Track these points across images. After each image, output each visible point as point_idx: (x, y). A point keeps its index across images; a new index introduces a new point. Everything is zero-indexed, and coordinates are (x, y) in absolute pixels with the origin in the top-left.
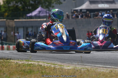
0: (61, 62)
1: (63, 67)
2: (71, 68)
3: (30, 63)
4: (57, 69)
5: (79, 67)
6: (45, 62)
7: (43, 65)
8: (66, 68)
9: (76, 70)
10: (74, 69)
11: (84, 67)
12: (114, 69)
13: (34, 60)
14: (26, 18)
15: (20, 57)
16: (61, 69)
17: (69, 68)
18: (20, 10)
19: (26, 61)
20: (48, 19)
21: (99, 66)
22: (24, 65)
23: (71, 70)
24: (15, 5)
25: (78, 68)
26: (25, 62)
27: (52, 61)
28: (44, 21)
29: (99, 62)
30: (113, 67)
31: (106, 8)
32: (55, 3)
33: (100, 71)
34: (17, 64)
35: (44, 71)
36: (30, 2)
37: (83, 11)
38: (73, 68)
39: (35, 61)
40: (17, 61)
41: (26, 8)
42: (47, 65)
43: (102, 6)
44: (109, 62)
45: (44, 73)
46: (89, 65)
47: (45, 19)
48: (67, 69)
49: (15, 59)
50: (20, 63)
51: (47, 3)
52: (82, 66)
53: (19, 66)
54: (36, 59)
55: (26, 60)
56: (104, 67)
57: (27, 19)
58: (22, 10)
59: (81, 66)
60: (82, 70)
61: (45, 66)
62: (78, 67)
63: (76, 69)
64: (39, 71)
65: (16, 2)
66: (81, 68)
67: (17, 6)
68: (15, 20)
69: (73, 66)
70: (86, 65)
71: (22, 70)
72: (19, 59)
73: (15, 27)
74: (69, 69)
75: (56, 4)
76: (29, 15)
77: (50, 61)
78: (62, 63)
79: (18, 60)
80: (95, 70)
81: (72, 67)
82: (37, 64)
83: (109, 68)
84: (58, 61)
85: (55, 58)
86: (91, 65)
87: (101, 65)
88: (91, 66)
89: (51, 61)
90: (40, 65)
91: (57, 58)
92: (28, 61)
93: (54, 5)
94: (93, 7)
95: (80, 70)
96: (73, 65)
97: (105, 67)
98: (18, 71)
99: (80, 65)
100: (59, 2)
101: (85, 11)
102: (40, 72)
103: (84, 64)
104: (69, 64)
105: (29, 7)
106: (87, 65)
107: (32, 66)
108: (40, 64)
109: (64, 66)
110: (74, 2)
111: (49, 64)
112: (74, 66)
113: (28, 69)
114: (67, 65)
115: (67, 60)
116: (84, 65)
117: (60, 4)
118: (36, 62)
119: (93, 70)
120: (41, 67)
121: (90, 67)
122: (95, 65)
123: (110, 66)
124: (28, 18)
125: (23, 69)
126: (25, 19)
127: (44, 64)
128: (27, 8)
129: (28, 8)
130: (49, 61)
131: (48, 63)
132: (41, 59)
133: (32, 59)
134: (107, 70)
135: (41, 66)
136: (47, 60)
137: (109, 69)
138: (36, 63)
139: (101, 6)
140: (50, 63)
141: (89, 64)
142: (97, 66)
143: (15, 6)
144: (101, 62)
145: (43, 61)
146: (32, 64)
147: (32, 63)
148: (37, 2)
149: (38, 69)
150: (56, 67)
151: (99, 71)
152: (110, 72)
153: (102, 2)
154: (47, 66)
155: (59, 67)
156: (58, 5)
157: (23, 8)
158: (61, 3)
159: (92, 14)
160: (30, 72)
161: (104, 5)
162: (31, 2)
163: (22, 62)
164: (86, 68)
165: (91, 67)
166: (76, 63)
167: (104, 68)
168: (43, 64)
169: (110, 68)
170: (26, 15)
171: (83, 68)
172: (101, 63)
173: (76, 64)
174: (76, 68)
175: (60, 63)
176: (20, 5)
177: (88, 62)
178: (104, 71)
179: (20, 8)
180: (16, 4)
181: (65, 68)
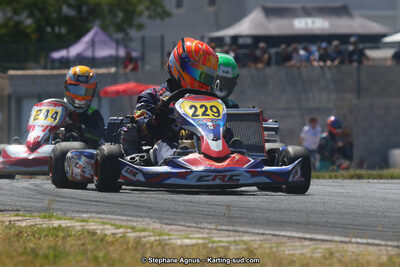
0: (161, 220)
1: (167, 237)
2: (194, 241)
3: (56, 223)
4: (148, 246)
5: (222, 238)
6: (105, 221)
7: (99, 231)
8: (179, 242)
9: (212, 248)
10: (204, 246)
11: (237, 238)
12: (340, 245)
13: (69, 215)
14: (49, 65)
15: (23, 204)
16: (160, 244)
17: (187, 242)
18: (27, 36)
19: (44, 217)
20: (121, 70)
21: (288, 234)
22: (36, 233)
23: (195, 248)
24: (10, 19)
25: (219, 241)
26: (38, 221)
27: (133, 216)
28: (109, 74)
29: (289, 222)
30: (337, 238)
31: (318, 32)
32: (146, 13)
33: (291, 252)
34: (10, 229)
35: (101, 255)
36: (60, 9)
37: (241, 41)
38: (200, 241)
39: (72, 219)
40: (13, 219)
41: (49, 29)
42: (115, 231)
43: (307, 24)
44: (324, 220)
45: (101, 260)
46: (257, 231)
47: (113, 70)
48: (181, 246)
49: (6, 210)
50: (24, 224)
51: (120, 15)
52: (232, 234)
53: (17, 235)
54: (78, 212)
55: (42, 214)
56: (305, 239)
57: (52, 68)
58: (34, 37)
59: (229, 236)
60: (232, 248)
61: (106, 235)
62: (217, 239)
63: (210, 245)
64: (85, 252)
65: (15, 12)
66: (227, 242)
67: (18, 24)
68: (12, 72)
69: (201, 236)
70: (248, 232)
71: (29, 250)
72: (19, 211)
73: (9, 96)
74: (187, 246)
75: (150, 17)
76: (57, 55)
77: (124, 218)
78: (166, 224)
79: (17, 215)
80: (274, 249)
81: (198, 238)
82: (79, 228)
83: (322, 240)
84: (151, 218)
85: (142, 207)
86: (261, 231)
87: (296, 231)
88: (263, 234)
89: (127, 216)
90: (88, 232)
91: (150, 208)
92: (50, 217)
93: (143, 19)
94: (276, 27)
95: (227, 249)
96: (202, 233)
97: (311, 239)
98: (14, 254)
99: (227, 233)
100: (159, 10)
101: (249, 41)
102: (90, 255)
103: (240, 229)
104: (189, 227)
105: (60, 28)
106: (250, 230)
107: (61, 234)
108: (92, 226)
109: (169, 235)
110: (211, 9)
111: (121, 227)
112: (205, 236)
113: (49, 247)
114: (180, 231)
115: (182, 212)
116: (237, 231)
117: (162, 19)
118: (77, 221)
119: (271, 248)
120: (95, 238)
121: (258, 238)
122: (277, 233)
123: (326, 234)
124: (57, 64)
125: (32, 245)
126: (45, 68)
127: (104, 229)
128: (53, 30)
129: (57, 30)
130: (120, 217)
131: (118, 223)
132: (94, 208)
133: (64, 212)
134: (317, 248)
135: (94, 234)
136: (113, 213)
137: (323, 246)
138: (78, 225)
139: (302, 25)
140: (125, 223)
141: (255, 228)
142: (283, 233)
143: (11, 23)
144: (298, 220)
145: (102, 216)
146: (64, 229)
147: (64, 223)
148: (85, 9)
149: (83, 244)
150: (144, 240)
151: (287, 252)
152: (327, 255)
153: (307, 12)
154: (113, 234)
155: (153, 239)
156: (158, 21)
157: (39, 29)
158: (169, 15)
159: (273, 51)
160: (55, 257)
161: (313, 23)
162: (65, 10)
163: (30, 222)
164: (245, 243)
165: (262, 238)
166: (211, 223)
167: (307, 243)
168: (101, 227)
169: (327, 241)
170: (48, 56)
171: (235, 241)
172: (297, 223)
173: (213, 226)
174: (214, 242)
175: (158, 226)
176: (29, 22)
177: (254, 222)
178: (305, 251)
179: (29, 30)
180: (16, 18)
181: (174, 241)
